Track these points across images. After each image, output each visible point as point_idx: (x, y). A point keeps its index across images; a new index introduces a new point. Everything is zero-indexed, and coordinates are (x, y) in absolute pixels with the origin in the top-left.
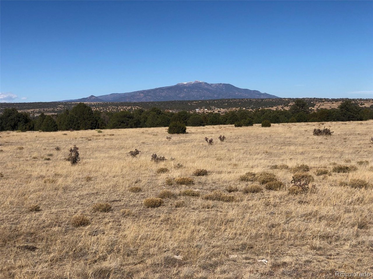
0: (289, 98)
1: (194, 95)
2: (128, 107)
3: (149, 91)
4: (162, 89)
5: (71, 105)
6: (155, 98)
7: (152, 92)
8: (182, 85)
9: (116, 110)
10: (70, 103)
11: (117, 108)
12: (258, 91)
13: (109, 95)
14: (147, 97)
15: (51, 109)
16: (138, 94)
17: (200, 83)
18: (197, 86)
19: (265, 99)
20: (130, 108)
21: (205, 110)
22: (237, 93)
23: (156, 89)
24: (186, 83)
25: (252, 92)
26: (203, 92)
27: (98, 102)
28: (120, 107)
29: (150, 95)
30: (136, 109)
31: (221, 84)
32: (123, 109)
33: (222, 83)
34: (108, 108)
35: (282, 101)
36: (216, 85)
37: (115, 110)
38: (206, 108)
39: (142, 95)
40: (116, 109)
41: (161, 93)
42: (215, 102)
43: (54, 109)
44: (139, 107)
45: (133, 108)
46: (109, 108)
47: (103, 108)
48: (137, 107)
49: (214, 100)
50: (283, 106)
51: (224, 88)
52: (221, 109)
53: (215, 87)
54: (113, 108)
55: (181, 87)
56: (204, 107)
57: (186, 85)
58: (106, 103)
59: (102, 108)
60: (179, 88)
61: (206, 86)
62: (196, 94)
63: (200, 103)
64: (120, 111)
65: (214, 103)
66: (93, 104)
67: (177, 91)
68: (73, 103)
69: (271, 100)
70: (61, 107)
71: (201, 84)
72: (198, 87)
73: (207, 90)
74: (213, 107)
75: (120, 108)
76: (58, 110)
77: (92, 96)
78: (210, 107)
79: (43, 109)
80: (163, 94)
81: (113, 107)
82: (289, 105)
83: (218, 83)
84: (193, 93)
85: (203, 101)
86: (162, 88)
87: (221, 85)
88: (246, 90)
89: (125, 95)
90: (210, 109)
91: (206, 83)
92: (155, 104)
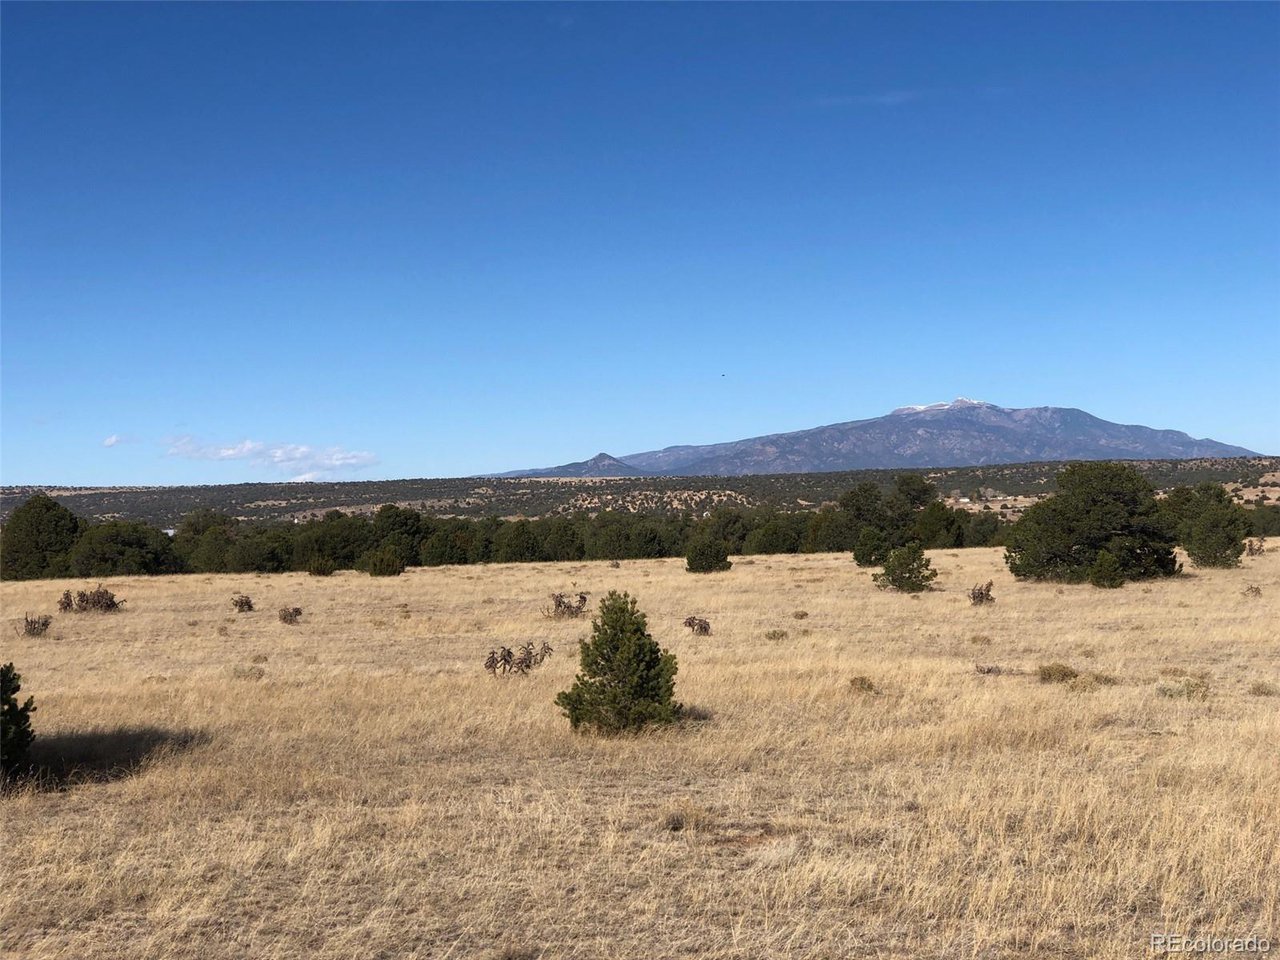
0: (1273, 458)
1: (953, 449)
2: (699, 494)
3: (795, 439)
4: (840, 431)
5: (519, 486)
6: (816, 462)
7: (807, 440)
8: (909, 415)
9: (656, 503)
10: (512, 481)
11: (661, 499)
12: (1178, 432)
13: (660, 452)
14: (790, 457)
15: (447, 502)
16: (760, 447)
17: (973, 408)
18: (963, 418)
19: (1187, 462)
20: (703, 497)
21: (962, 500)
22: (1103, 442)
23: (822, 430)
24: (922, 408)
25: (1161, 434)
26: (984, 439)
27: (608, 478)
28: (669, 493)
29: (798, 452)
30: (725, 499)
31: (1046, 409)
32: (680, 500)
33: (1050, 406)
34: (628, 499)
35: (1248, 466)
36: (1028, 413)
37: (654, 505)
38: (964, 496)
39: (771, 450)
40: (655, 500)
41: (836, 444)
42: (1006, 472)
43: (456, 501)
44: (736, 492)
45: (715, 498)
46: (634, 497)
47: (613, 498)
48: (728, 492)
49: (1001, 468)
50: (1240, 486)
51: (1057, 425)
52: (1020, 498)
53: (1025, 422)
54: (646, 496)
55: (906, 420)
56: (959, 491)
57: (922, 415)
58: (633, 478)
59: (610, 497)
60: (899, 424)
61: (993, 419)
62: (958, 446)
63: (952, 476)
64: (669, 507)
65: (1002, 475)
66: (590, 484)
67: (891, 434)
68: (523, 480)
69: (1207, 464)
70: (481, 497)
71: (977, 410)
72: (966, 420)
73: (997, 430)
74: (990, 492)
75: (669, 497)
76: (469, 503)
77: (603, 456)
78: (979, 492)
79: (420, 502)
80: (845, 447)
81: (648, 493)
82: (1262, 481)
83: (1036, 407)
84: (946, 441)
85: (961, 471)
86: (841, 428)
87: (1048, 414)
88: (1137, 431)
89: (714, 454)
90: (980, 497)
91: (993, 408)
92: (797, 483)
